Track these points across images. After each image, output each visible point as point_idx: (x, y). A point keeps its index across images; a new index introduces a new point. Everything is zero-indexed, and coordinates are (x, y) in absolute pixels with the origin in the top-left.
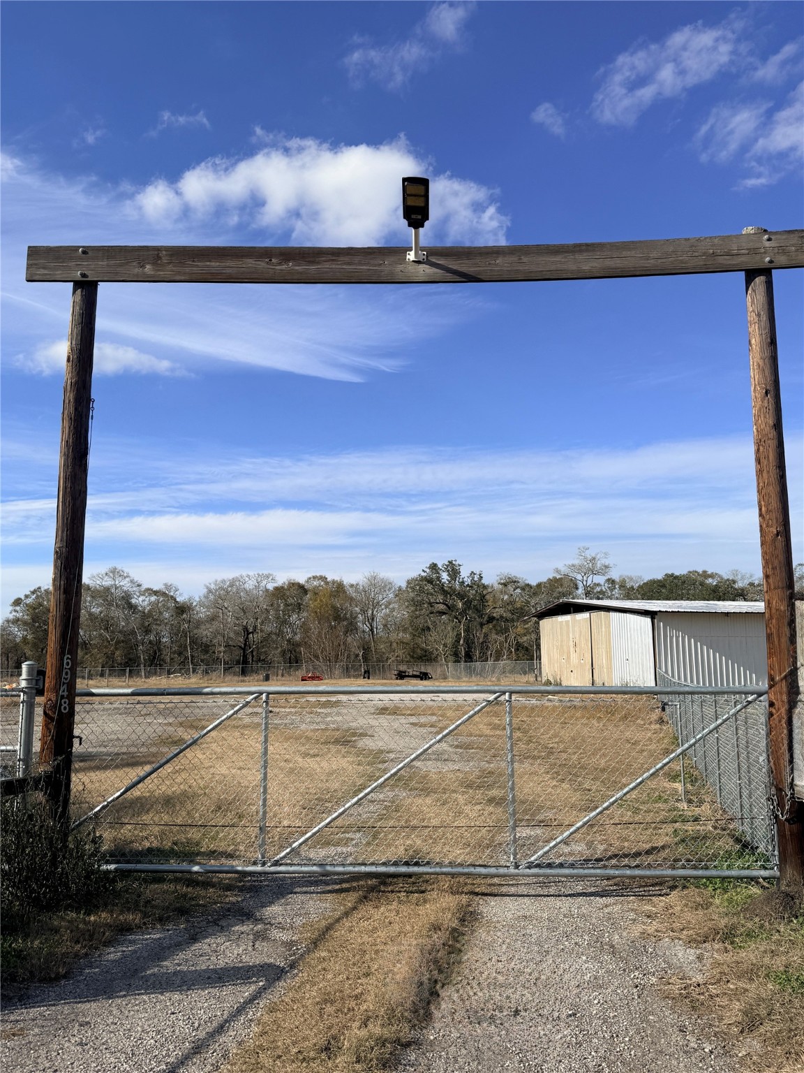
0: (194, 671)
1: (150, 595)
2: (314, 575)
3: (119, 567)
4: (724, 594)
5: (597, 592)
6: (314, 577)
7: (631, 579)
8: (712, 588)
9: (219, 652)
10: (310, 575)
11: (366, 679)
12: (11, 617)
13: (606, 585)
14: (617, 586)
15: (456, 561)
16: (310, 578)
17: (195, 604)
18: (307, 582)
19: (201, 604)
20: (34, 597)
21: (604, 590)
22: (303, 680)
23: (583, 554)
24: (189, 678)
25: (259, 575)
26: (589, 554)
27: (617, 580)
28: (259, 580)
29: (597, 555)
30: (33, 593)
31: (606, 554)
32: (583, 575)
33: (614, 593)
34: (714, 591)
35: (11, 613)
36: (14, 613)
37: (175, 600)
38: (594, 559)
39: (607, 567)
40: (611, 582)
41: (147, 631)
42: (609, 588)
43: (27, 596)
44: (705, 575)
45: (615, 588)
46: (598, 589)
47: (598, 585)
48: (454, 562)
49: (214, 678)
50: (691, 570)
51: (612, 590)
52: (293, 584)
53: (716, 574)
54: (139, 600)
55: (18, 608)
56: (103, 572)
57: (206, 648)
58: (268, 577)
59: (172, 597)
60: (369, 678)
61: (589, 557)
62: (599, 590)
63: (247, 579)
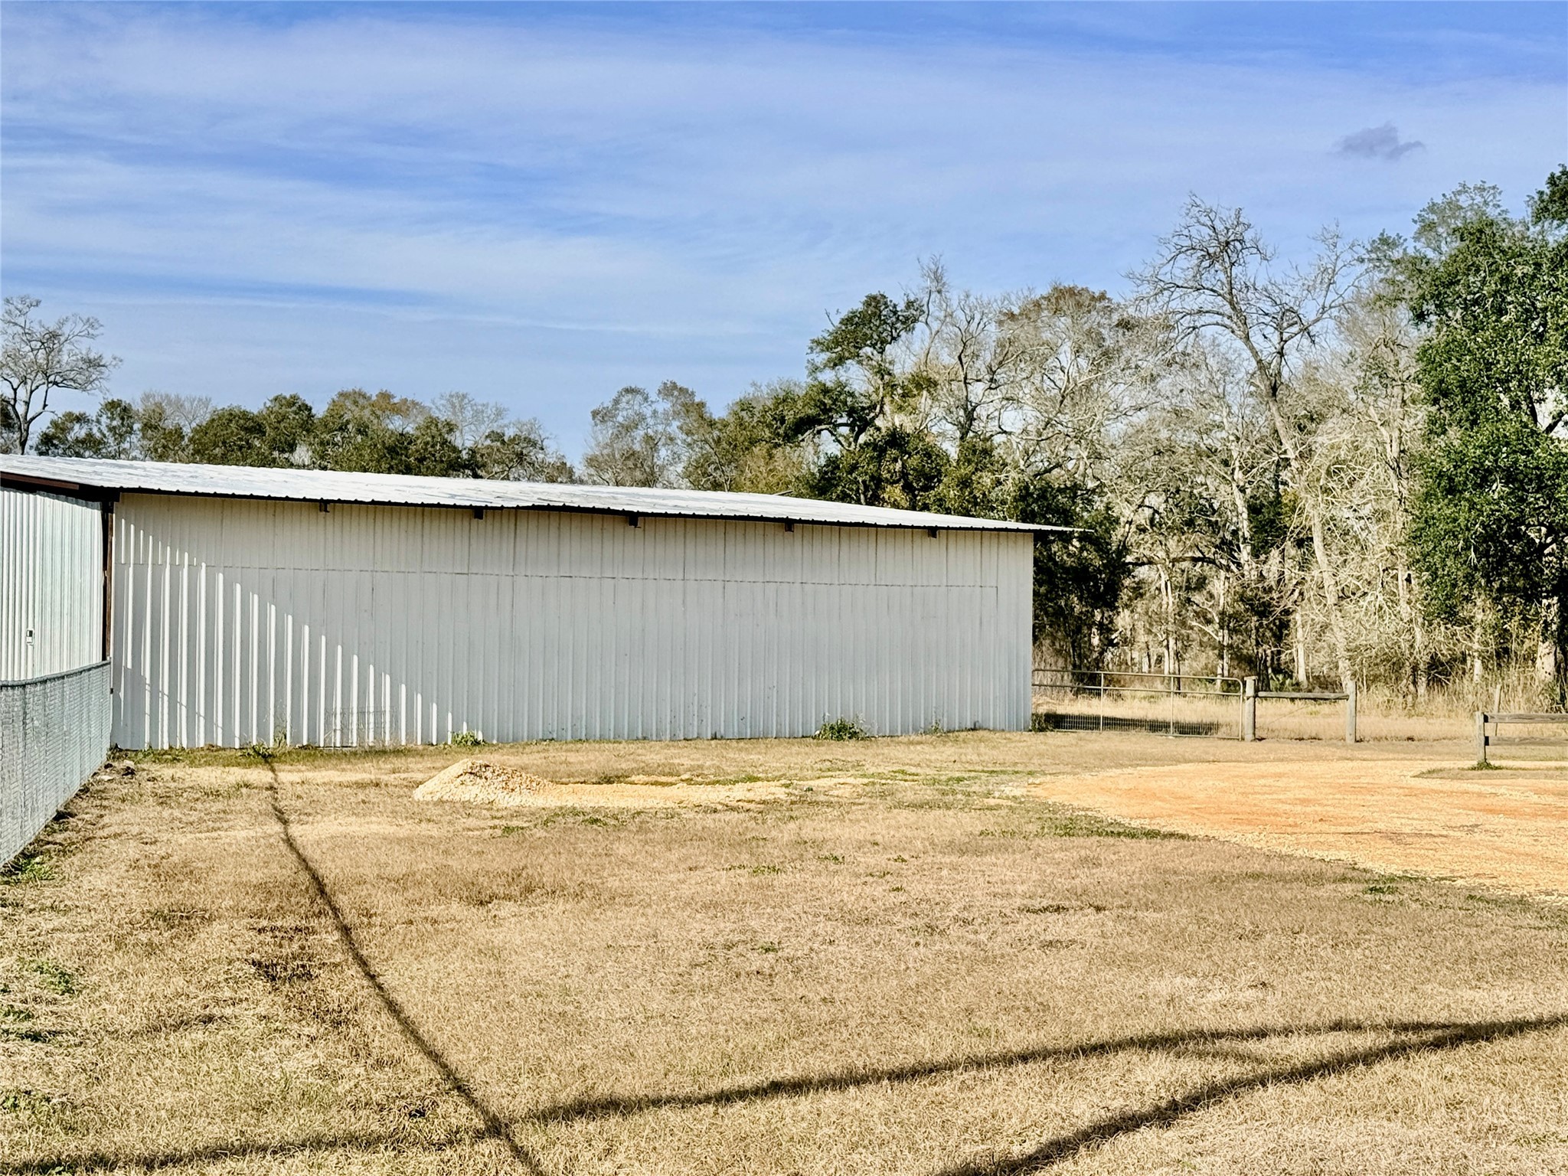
4: (421, 460)
5: (77, 441)
7: (179, 405)
8: (389, 442)
13: (104, 420)
14: (137, 426)
21: (98, 435)
23: (21, 321)
26: (42, 319)
27: (138, 407)
29: (62, 324)
31: (91, 323)
32: (16, 382)
33: (126, 445)
34: (392, 451)
38: (54, 336)
39: (94, 364)
40: (119, 410)
42: (112, 429)
44: (386, 404)
45: (131, 431)
46: (79, 431)
47: (80, 419)
50: (349, 388)
51: (121, 438)
53: (415, 404)
61: (38, 331)
62: (82, 434)
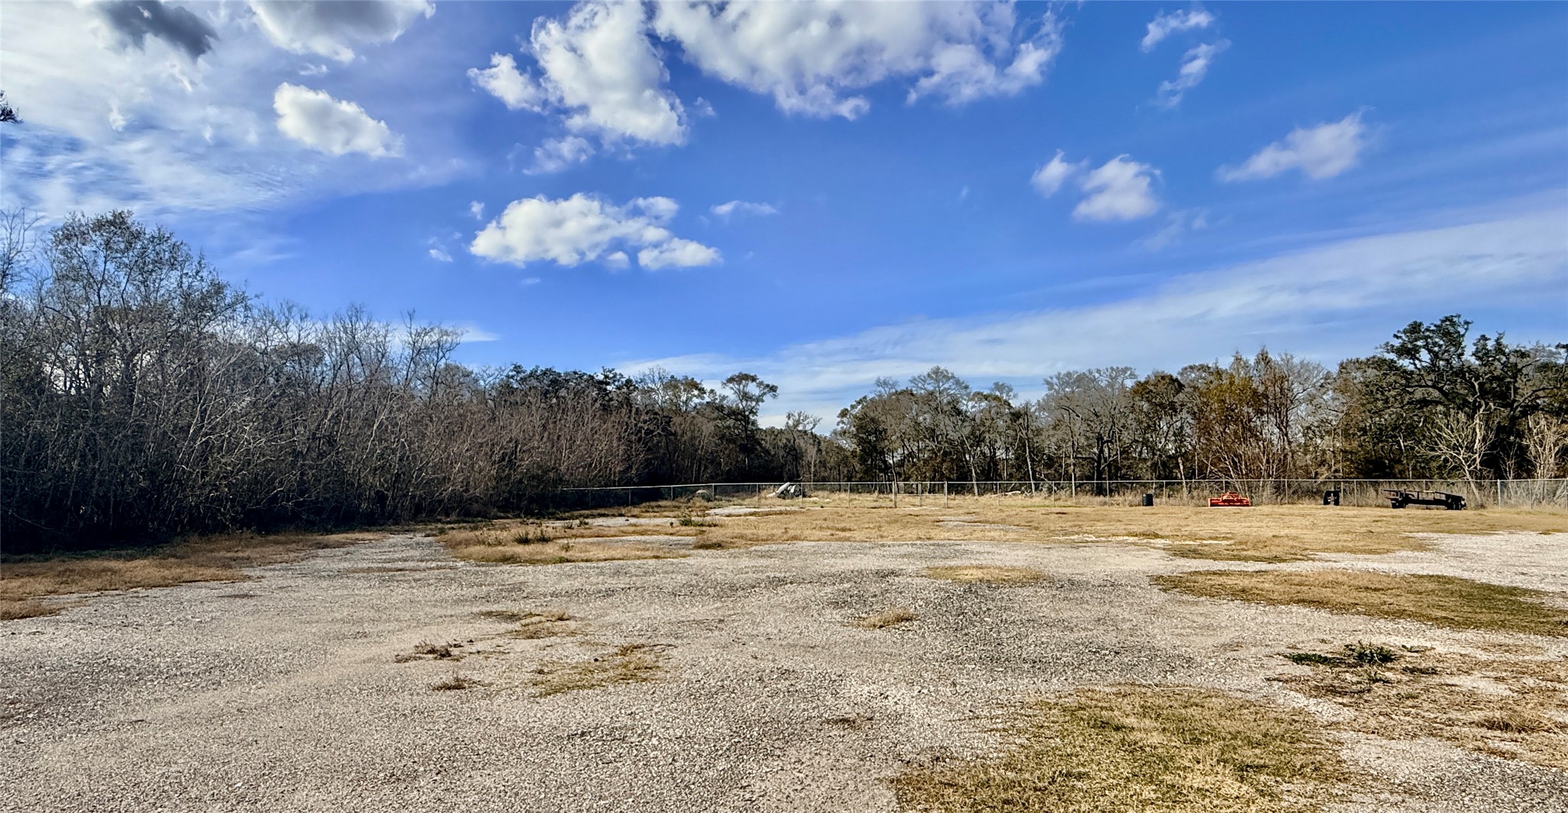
0: (1036, 489)
1: (980, 400)
2: (1192, 364)
3: (942, 367)
6: (1191, 367)
9: (1068, 465)
10: (1186, 365)
11: (1332, 506)
12: (839, 428)
15: (1459, 316)
16: (1186, 369)
17: (1033, 410)
18: (1181, 374)
19: (1041, 407)
20: (860, 407)
22: (1212, 505)
24: (1031, 497)
25: (1112, 369)
28: (1114, 374)
30: (859, 403)
35: (838, 424)
36: (841, 425)
37: (1009, 404)
41: (979, 441)
43: (853, 407)
48: (1455, 319)
49: (1064, 497)
52: (1163, 378)
54: (968, 406)
55: (845, 419)
56: (925, 374)
57: (1051, 462)
58: (1125, 370)
59: (1006, 401)
60: (1337, 503)
63: (1097, 375)
